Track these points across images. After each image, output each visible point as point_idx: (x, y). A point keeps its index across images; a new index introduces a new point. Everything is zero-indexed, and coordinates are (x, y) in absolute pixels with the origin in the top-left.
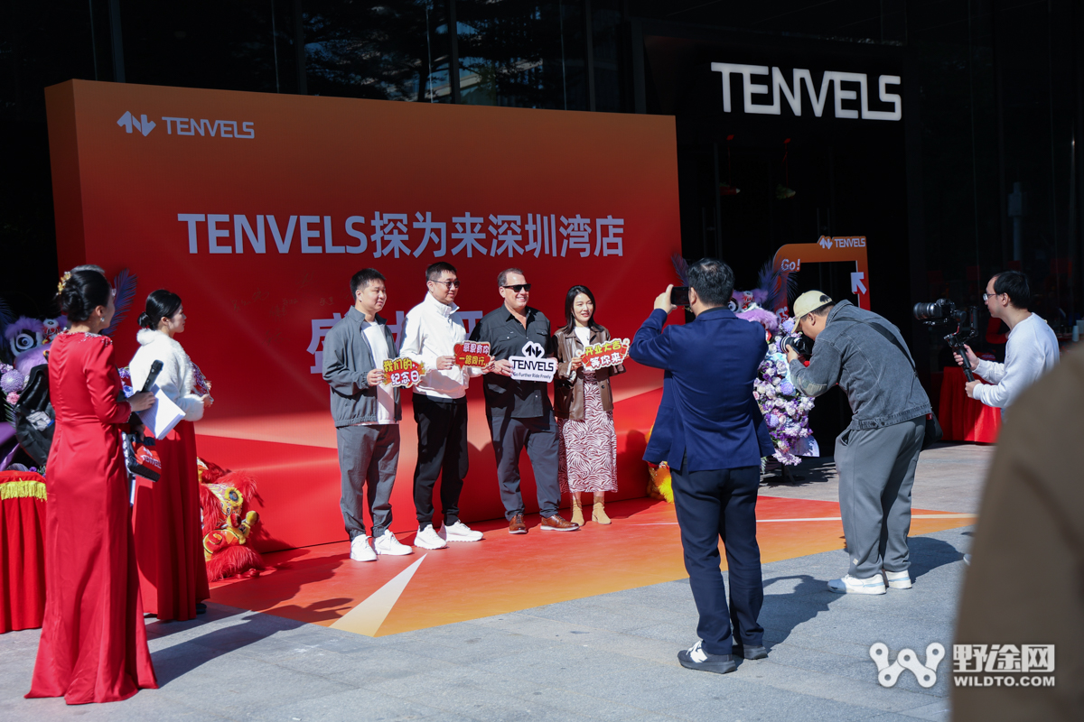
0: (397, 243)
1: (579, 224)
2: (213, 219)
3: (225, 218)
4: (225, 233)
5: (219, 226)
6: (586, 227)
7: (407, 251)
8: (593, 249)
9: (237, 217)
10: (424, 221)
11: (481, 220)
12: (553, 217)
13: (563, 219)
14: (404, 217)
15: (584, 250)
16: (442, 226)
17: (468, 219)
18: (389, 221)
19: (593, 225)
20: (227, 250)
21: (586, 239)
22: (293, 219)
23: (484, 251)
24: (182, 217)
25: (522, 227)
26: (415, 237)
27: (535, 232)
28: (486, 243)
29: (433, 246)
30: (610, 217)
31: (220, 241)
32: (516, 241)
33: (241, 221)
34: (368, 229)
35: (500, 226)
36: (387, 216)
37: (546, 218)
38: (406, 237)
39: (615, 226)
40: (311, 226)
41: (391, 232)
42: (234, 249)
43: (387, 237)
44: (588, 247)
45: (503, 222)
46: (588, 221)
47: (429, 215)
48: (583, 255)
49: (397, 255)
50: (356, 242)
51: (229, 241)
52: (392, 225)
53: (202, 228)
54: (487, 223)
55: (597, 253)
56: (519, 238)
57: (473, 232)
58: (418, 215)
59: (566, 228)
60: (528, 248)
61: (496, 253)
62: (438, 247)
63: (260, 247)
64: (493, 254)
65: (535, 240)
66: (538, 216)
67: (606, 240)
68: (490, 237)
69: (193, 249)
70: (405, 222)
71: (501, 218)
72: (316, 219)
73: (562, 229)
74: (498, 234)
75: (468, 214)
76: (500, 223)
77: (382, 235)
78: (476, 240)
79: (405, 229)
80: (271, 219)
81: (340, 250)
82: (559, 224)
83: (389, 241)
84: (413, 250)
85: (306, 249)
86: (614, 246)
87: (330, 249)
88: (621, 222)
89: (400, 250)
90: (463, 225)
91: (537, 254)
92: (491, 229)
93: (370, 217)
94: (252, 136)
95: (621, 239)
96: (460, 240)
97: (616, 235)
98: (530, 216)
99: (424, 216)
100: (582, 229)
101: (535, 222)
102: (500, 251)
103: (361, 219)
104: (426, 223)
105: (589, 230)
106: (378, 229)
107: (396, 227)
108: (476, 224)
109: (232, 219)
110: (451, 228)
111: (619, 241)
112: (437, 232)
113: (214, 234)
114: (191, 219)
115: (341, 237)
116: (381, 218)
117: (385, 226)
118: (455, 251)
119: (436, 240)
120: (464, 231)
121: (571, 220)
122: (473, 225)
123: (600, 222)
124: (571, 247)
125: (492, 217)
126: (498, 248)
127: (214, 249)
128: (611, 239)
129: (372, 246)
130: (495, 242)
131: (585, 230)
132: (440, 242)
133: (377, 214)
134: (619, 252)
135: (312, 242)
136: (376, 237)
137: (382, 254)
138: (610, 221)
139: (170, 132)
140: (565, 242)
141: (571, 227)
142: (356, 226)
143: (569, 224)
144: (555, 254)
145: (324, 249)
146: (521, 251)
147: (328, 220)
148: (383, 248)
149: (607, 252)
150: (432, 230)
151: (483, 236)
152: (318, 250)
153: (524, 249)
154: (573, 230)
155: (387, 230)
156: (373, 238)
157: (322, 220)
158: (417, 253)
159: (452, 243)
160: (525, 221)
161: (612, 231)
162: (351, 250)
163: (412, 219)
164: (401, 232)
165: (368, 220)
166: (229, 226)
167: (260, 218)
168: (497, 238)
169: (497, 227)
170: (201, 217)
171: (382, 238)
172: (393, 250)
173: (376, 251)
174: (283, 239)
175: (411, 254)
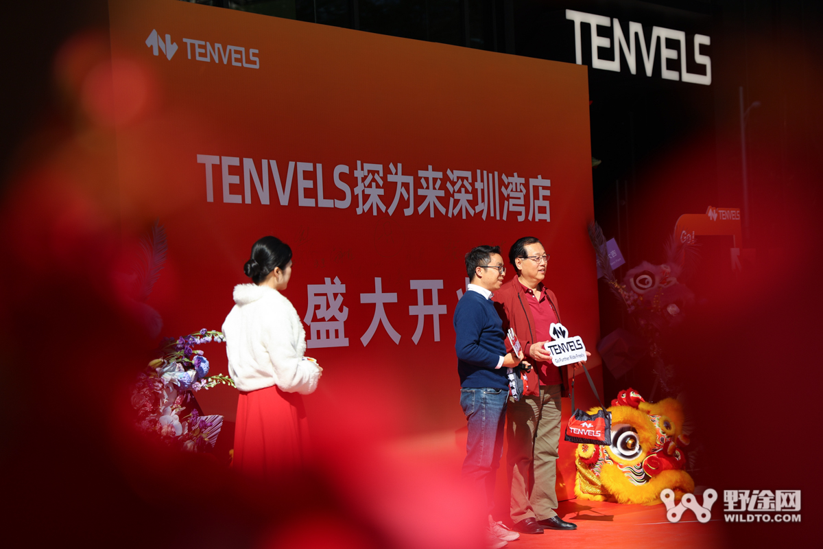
0: (375, 198)
1: (516, 184)
2: (226, 162)
3: (236, 161)
4: (236, 179)
5: (231, 170)
6: (522, 188)
7: (383, 208)
8: (527, 212)
9: (245, 161)
11: (440, 175)
12: (496, 173)
13: (504, 177)
15: (520, 214)
16: (411, 180)
17: (430, 173)
18: (369, 172)
19: (526, 185)
20: (238, 199)
21: (522, 202)
22: (291, 166)
23: (443, 210)
24: (200, 158)
25: (473, 185)
27: (482, 192)
28: (446, 202)
29: (403, 203)
30: (540, 177)
31: (232, 189)
32: (468, 201)
33: (249, 165)
35: (456, 183)
36: (366, 167)
37: (491, 175)
38: (382, 192)
39: (543, 188)
40: (306, 175)
41: (370, 185)
42: (243, 199)
43: (367, 191)
44: (522, 209)
45: (458, 178)
46: (523, 181)
48: (519, 219)
49: (375, 212)
50: (342, 196)
51: (240, 189)
52: (371, 177)
53: (217, 173)
54: (445, 178)
55: (531, 217)
56: (471, 197)
57: (434, 188)
59: (506, 187)
60: (478, 209)
61: (453, 213)
62: (407, 204)
63: (265, 197)
64: (450, 214)
65: (483, 200)
66: (485, 173)
67: (537, 204)
68: (449, 195)
69: (210, 198)
70: (382, 174)
71: (456, 174)
72: (310, 167)
73: (503, 189)
74: (454, 191)
75: (431, 167)
76: (455, 179)
77: (363, 188)
79: (381, 182)
81: (329, 203)
82: (501, 183)
83: (369, 196)
84: (387, 207)
85: (302, 201)
87: (322, 202)
88: (548, 183)
90: (427, 180)
91: (484, 217)
92: (449, 185)
93: (353, 168)
94: (257, 67)
95: (548, 202)
97: (544, 198)
98: (479, 173)
100: (518, 188)
101: (482, 180)
102: (456, 212)
103: (346, 169)
105: (525, 191)
106: (359, 181)
107: (374, 180)
108: (437, 179)
109: (241, 162)
111: (547, 205)
113: (227, 180)
114: (208, 160)
116: (362, 169)
117: (365, 177)
118: (420, 210)
119: (406, 196)
121: (510, 179)
122: (435, 180)
123: (532, 182)
124: (510, 210)
125: (449, 173)
126: (454, 209)
127: (227, 197)
128: (541, 202)
129: (355, 200)
130: (452, 201)
131: (521, 191)
132: (409, 198)
133: (359, 163)
134: (547, 217)
135: (307, 193)
136: (358, 190)
137: (364, 210)
138: (540, 181)
139: (189, 57)
140: (506, 203)
141: (511, 187)
142: (342, 177)
143: (509, 184)
144: (498, 218)
145: (317, 202)
146: (472, 212)
147: (320, 168)
148: (364, 203)
149: (537, 217)
150: (403, 185)
152: (312, 203)
153: (475, 210)
154: (512, 190)
156: (356, 191)
157: (315, 167)
158: (391, 211)
160: (474, 178)
161: (541, 193)
164: (378, 185)
165: (352, 171)
166: (239, 171)
167: (265, 162)
168: (453, 196)
169: (453, 184)
170: (216, 160)
171: (363, 191)
172: (372, 206)
173: (358, 206)
174: (284, 189)
175: (386, 211)
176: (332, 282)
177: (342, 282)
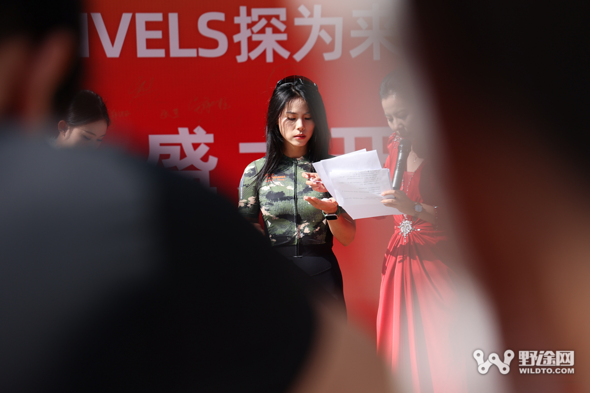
7: (285, 54)
10: (312, 15)
14: (282, 12)
26: (296, 36)
36: (257, 12)
43: (255, 38)
47: (318, 8)
49: (270, 59)
50: (213, 44)
52: (264, 22)
58: (303, 8)
62: (331, 48)
70: (284, 18)
77: (250, 34)
78: (387, 38)
79: (282, 27)
80: (98, 18)
81: (191, 53)
83: (259, 43)
85: (143, 52)
87: (176, 51)
89: (274, 52)
93: (232, 13)
96: (364, 39)
99: (312, 10)
103: (219, 16)
104: (314, 20)
106: (243, 27)
107: (269, 24)
110: (351, 24)
112: (331, 30)
115: (190, 37)
116: (249, 14)
117: (254, 23)
118: (354, 53)
119: (327, 39)
120: (370, 28)
122: (383, 21)
129: (234, 48)
133: (242, 9)
135: (151, 44)
136: (241, 37)
137: (249, 58)
145: (167, 52)
147: (174, 17)
148: (250, 50)
150: (322, 27)
152: (160, 53)
155: (256, 28)
156: (236, 38)
157: (166, 18)
158: (299, 56)
159: (350, 43)
163: (293, 13)
164: (276, 30)
165: (229, 17)
171: (250, 39)
172: (264, 54)
173: (239, 53)
174: (113, 41)
175: (291, 57)
176: (191, 132)
177: (208, 132)
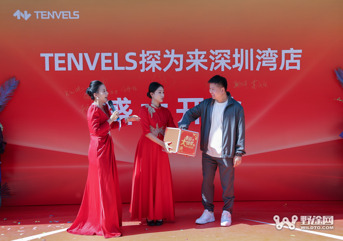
0: (154, 65)
1: (269, 54)
2: (57, 55)
3: (63, 55)
4: (63, 62)
5: (60, 58)
6: (275, 55)
7: (160, 69)
8: (279, 65)
9: (69, 54)
10: (170, 54)
11: (205, 53)
12: (252, 50)
13: (259, 51)
14: (159, 52)
15: (272, 67)
16: (181, 56)
17: (197, 52)
18: (150, 54)
19: (279, 54)
20: (64, 69)
21: (274, 61)
22: (97, 55)
23: (206, 68)
24: (42, 55)
25: (231, 56)
26: (164, 62)
27: (239, 59)
28: (208, 64)
29: (174, 66)
30: (292, 49)
31: (60, 65)
32: (226, 63)
33: (71, 56)
34: (138, 59)
35: (217, 56)
36: (148, 52)
37: (247, 51)
38: (159, 62)
39: (295, 54)
40: (107, 58)
41: (151, 60)
42: (67, 69)
43: (148, 62)
44: (275, 66)
45: (219, 54)
46: (276, 51)
47: (173, 51)
48: (271, 69)
49: (154, 71)
50: (131, 65)
51: (66, 65)
52: (151, 56)
53: (52, 60)
54: (209, 54)
55: (281, 68)
56: (229, 61)
57: (199, 58)
58: (167, 51)
59: (260, 55)
60: (234, 66)
61: (213, 69)
62: (178, 66)
63: (80, 67)
64: (211, 69)
65: (239, 62)
66: (242, 50)
67: (288, 62)
68: (210, 61)
69: (47, 69)
70: (159, 54)
71: (217, 52)
72: (110, 54)
73: (257, 57)
74: (215, 59)
75: (197, 50)
76: (217, 54)
77: (146, 61)
78: (201, 63)
79: (159, 58)
80: (86, 55)
81: (122, 68)
82: (255, 53)
83: (150, 64)
84: (163, 68)
85: (104, 68)
86: (295, 64)
87: (117, 68)
88: (300, 51)
89: (156, 68)
90: (194, 56)
91: (240, 69)
92: (211, 57)
93: (139, 53)
95: (299, 60)
96: (192, 63)
97: (295, 59)
98: (236, 50)
99: (171, 52)
100: (271, 55)
101: (239, 53)
102: (216, 68)
103: (134, 54)
104: (172, 55)
105: (277, 56)
106: (143, 58)
107: (153, 57)
108: (202, 55)
109: (66, 55)
110: (186, 57)
111: (298, 62)
112: (178, 59)
113: (57, 62)
114: (47, 56)
115: (122, 62)
116: (146, 53)
117: (148, 57)
118: (188, 68)
119: (177, 63)
120: (194, 58)
121: (264, 51)
122: (200, 56)
123: (284, 52)
124: (263, 65)
125: (211, 51)
126: (214, 67)
127: (57, 68)
128: (292, 61)
129: (140, 67)
130: (213, 64)
131: (274, 56)
132: (179, 64)
133: (143, 51)
134: (298, 68)
135: (107, 65)
136: (142, 62)
137: (145, 70)
138: (292, 51)
140: (260, 63)
141: (264, 55)
142: (131, 57)
143: (262, 54)
144: (252, 69)
145: (113, 68)
146: (229, 68)
147: (116, 55)
148: (146, 67)
149: (288, 68)
150: (175, 58)
151: (206, 61)
152: (110, 68)
153: (232, 67)
154: (265, 56)
155: (148, 59)
156: (140, 63)
157: (113, 55)
158: (165, 70)
159: (186, 64)
160: (233, 52)
161: (292, 56)
162: (128, 68)
163: (163, 53)
164: (156, 60)
165: (138, 55)
166: (66, 58)
167: (81, 55)
168: (214, 61)
169: (215, 56)
170: (51, 55)
171: (146, 63)
172: (151, 68)
173: (142, 69)
174: (92, 64)
175: (162, 70)
176: (122, 100)
177: (129, 100)
